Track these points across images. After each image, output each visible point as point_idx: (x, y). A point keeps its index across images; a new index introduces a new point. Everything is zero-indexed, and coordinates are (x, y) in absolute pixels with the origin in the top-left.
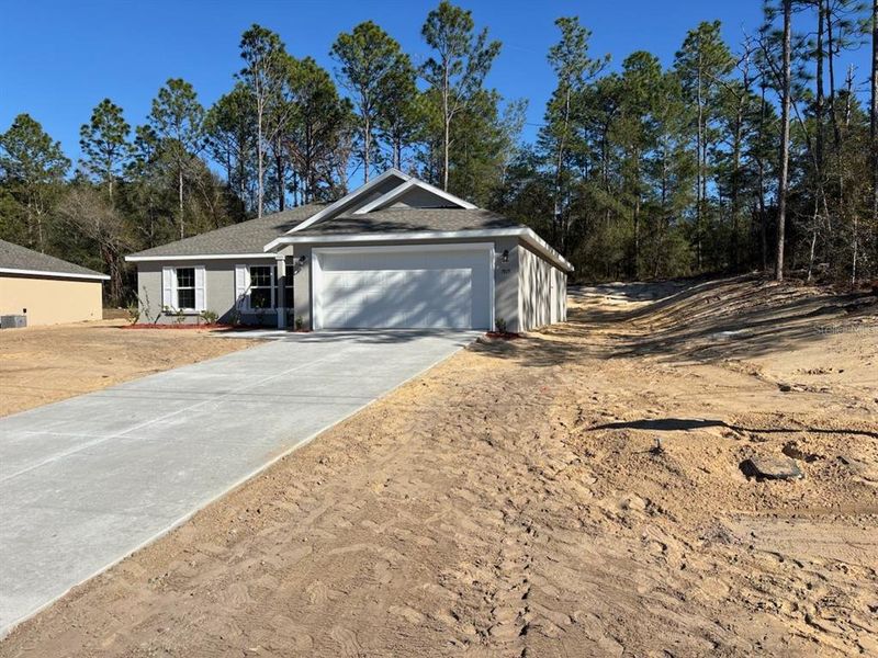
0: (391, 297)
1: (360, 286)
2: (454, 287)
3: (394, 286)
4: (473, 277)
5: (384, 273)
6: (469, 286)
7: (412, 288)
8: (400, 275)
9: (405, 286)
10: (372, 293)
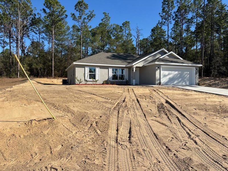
0: (175, 77)
1: (169, 74)
2: (186, 76)
3: (175, 75)
4: (189, 74)
5: (173, 72)
6: (189, 76)
7: (179, 75)
8: (176, 72)
9: (177, 75)
10: (171, 76)
